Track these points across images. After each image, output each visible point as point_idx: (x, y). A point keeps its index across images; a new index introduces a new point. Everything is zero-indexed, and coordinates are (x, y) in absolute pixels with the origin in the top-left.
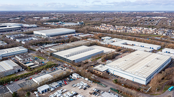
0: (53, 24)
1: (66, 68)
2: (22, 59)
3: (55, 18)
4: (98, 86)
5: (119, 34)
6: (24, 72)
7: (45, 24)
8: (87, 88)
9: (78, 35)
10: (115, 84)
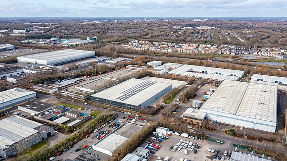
0: (41, 42)
1: (134, 120)
2: (37, 113)
3: (37, 31)
4: (210, 144)
5: (171, 56)
6: (58, 135)
7: (25, 43)
8: (197, 149)
9: (104, 60)
10: (232, 137)
